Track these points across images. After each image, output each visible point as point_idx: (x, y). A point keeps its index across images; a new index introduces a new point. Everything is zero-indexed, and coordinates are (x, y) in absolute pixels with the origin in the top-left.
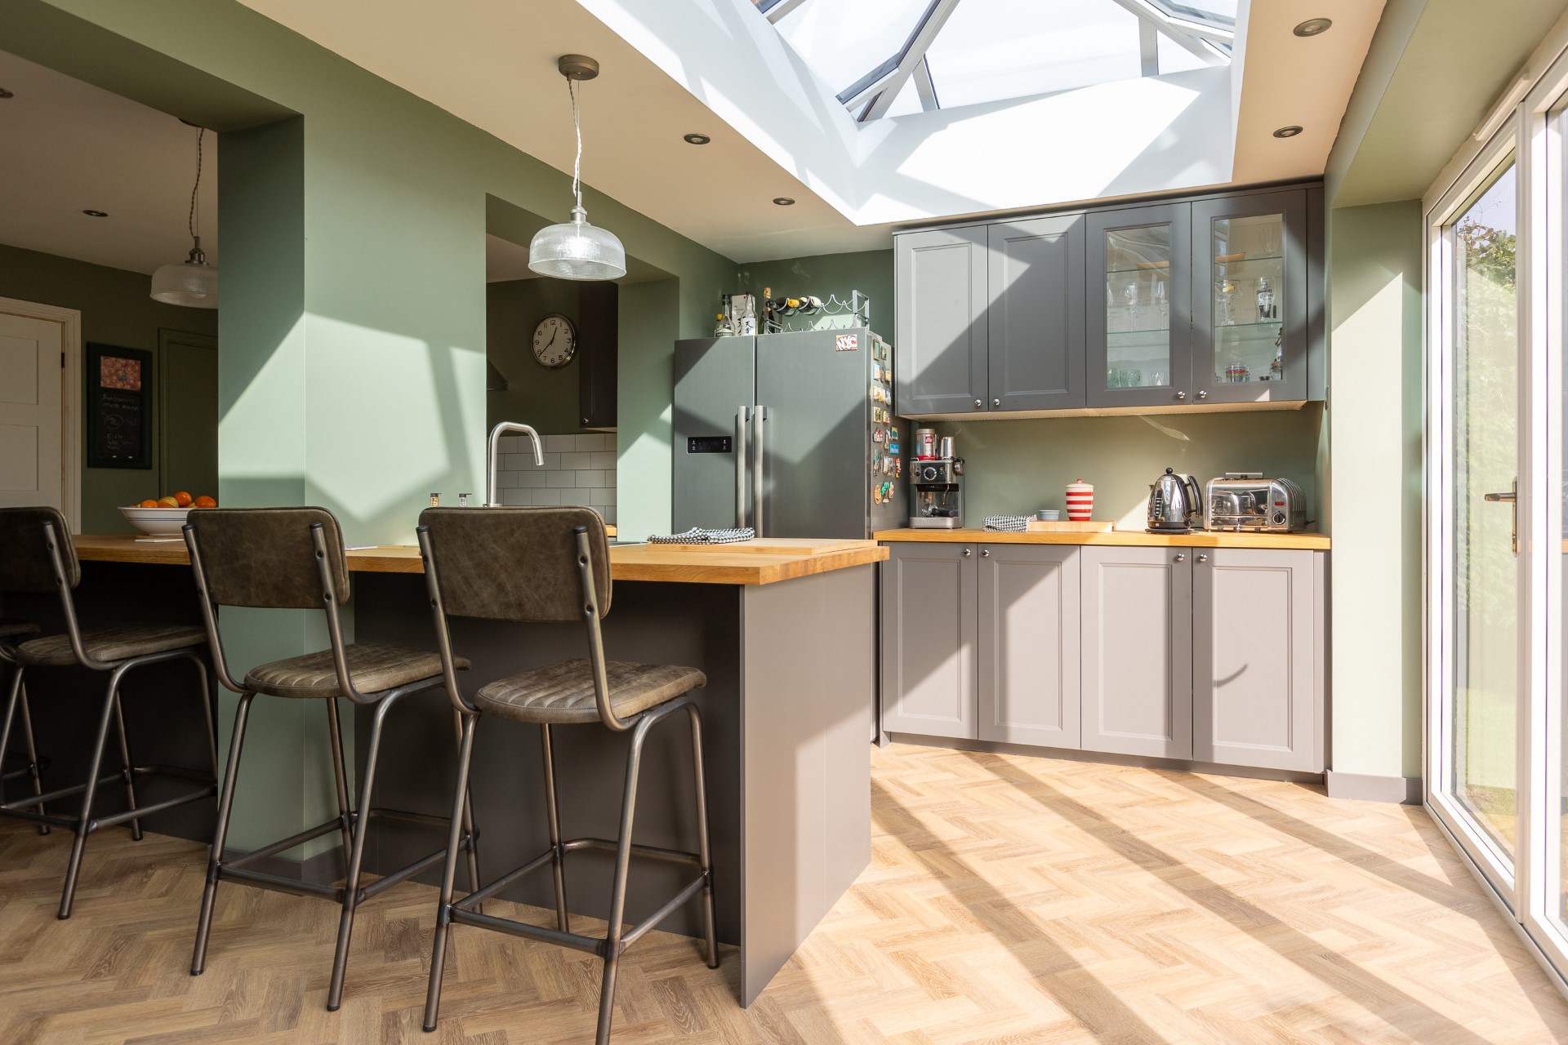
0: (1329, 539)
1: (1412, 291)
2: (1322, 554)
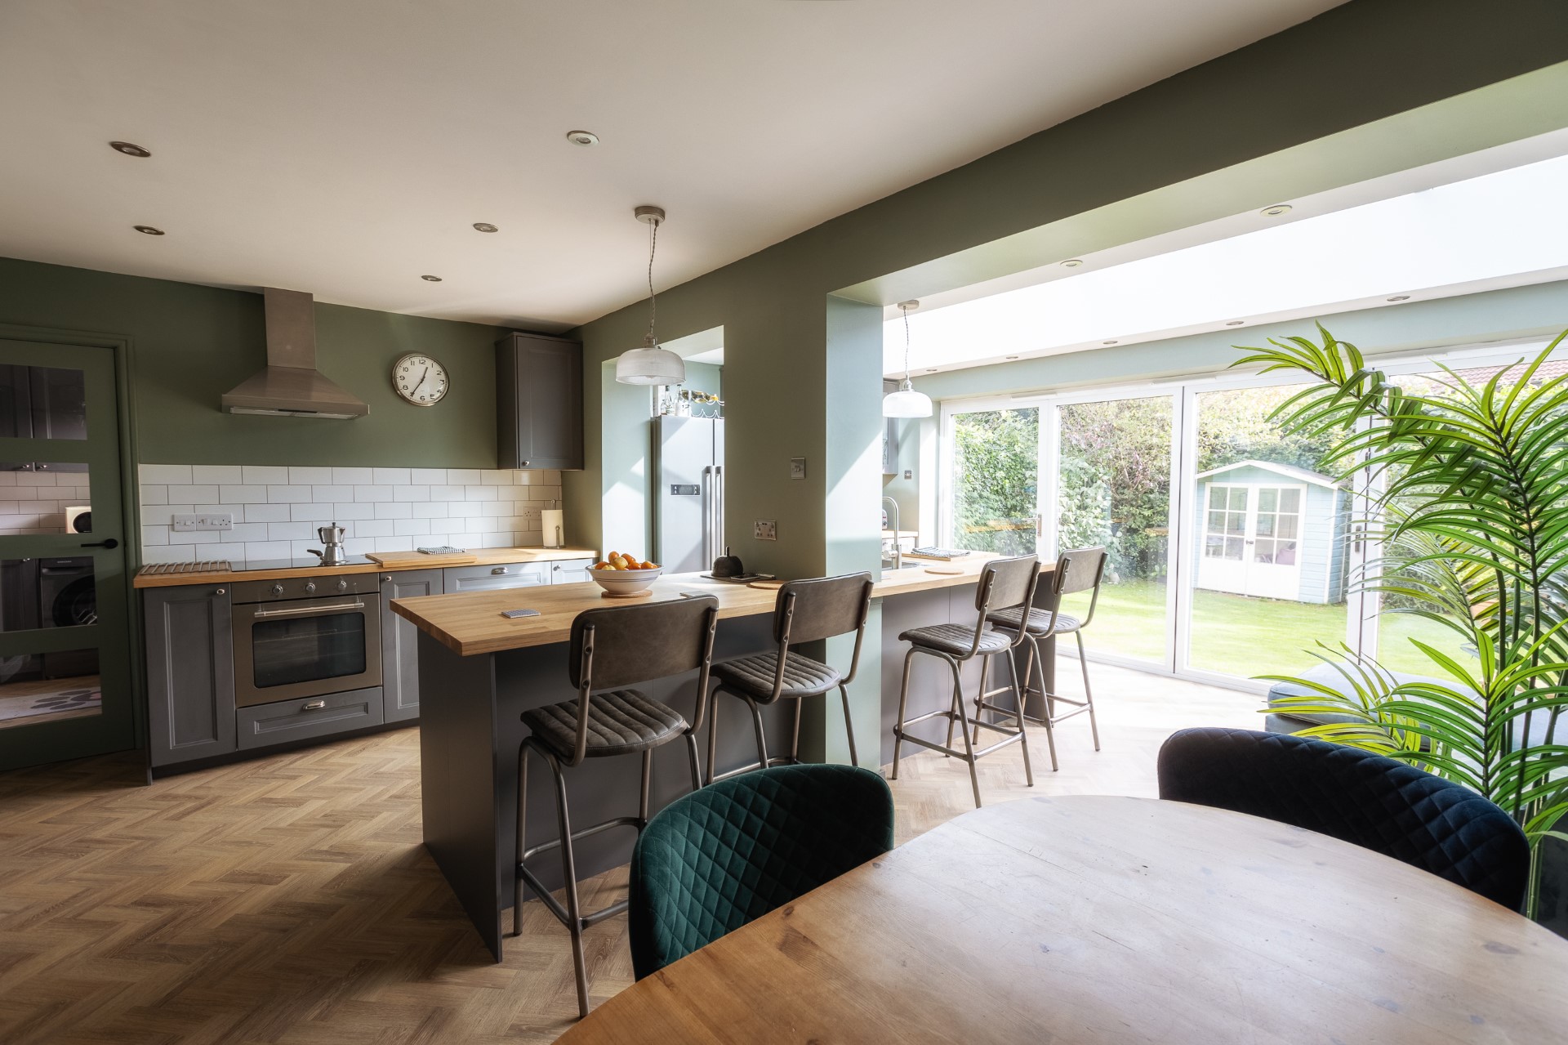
0: (917, 532)
2: (914, 539)
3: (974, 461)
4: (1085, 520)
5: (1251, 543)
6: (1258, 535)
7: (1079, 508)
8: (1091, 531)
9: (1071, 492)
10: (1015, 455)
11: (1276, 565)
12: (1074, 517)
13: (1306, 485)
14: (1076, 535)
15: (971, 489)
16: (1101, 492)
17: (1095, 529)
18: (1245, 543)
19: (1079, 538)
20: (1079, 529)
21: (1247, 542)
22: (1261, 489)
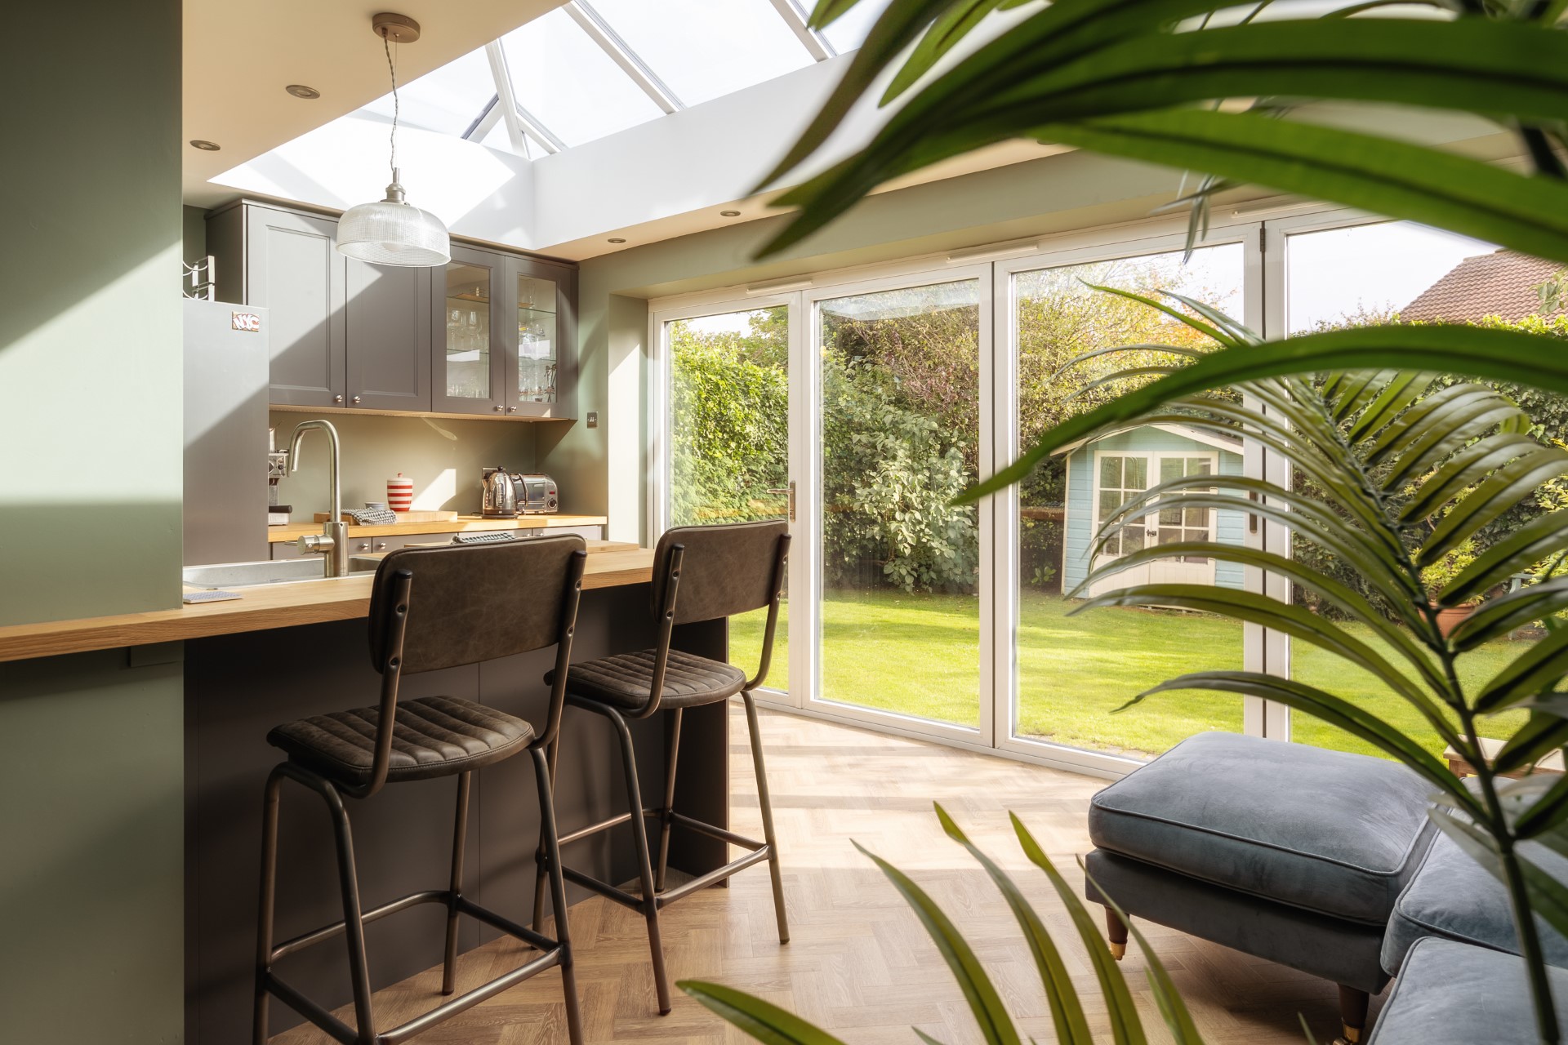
0: (606, 518)
1: (644, 356)
2: (600, 527)
3: (778, 419)
4: (934, 505)
5: (1154, 534)
6: (1161, 523)
7: (926, 487)
8: (944, 521)
9: (915, 465)
10: (840, 411)
11: (1185, 563)
12: (919, 500)
13: (1217, 453)
14: (923, 527)
15: (773, 460)
16: (956, 464)
17: (949, 519)
18: (1146, 534)
19: (927, 530)
20: (927, 518)
21: (1149, 533)
22: (1163, 460)
